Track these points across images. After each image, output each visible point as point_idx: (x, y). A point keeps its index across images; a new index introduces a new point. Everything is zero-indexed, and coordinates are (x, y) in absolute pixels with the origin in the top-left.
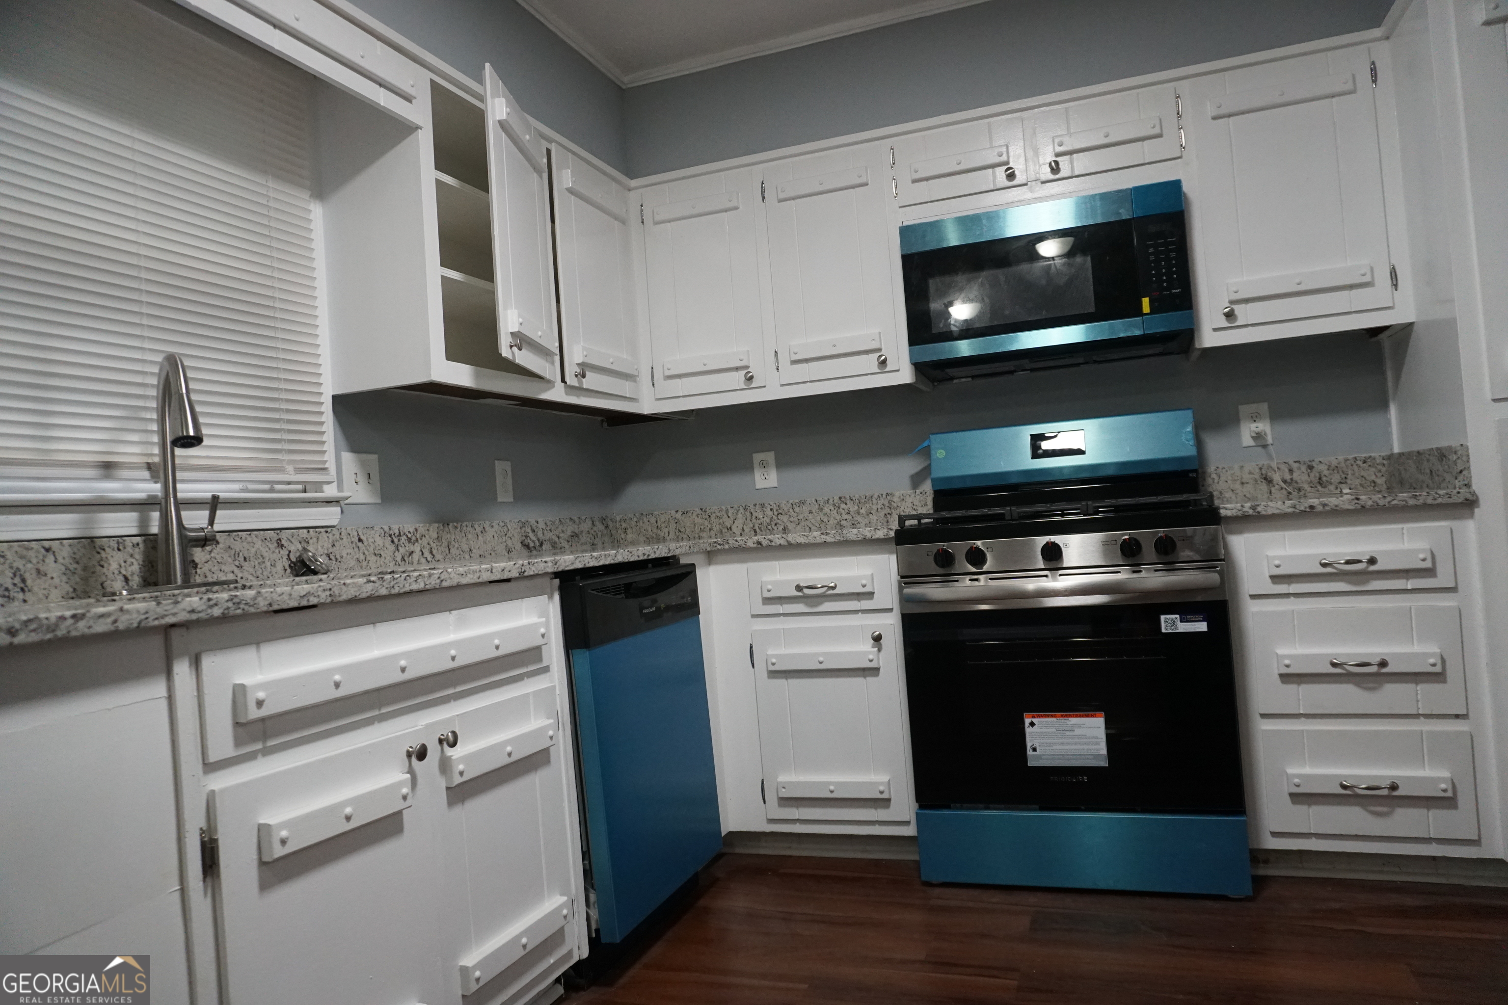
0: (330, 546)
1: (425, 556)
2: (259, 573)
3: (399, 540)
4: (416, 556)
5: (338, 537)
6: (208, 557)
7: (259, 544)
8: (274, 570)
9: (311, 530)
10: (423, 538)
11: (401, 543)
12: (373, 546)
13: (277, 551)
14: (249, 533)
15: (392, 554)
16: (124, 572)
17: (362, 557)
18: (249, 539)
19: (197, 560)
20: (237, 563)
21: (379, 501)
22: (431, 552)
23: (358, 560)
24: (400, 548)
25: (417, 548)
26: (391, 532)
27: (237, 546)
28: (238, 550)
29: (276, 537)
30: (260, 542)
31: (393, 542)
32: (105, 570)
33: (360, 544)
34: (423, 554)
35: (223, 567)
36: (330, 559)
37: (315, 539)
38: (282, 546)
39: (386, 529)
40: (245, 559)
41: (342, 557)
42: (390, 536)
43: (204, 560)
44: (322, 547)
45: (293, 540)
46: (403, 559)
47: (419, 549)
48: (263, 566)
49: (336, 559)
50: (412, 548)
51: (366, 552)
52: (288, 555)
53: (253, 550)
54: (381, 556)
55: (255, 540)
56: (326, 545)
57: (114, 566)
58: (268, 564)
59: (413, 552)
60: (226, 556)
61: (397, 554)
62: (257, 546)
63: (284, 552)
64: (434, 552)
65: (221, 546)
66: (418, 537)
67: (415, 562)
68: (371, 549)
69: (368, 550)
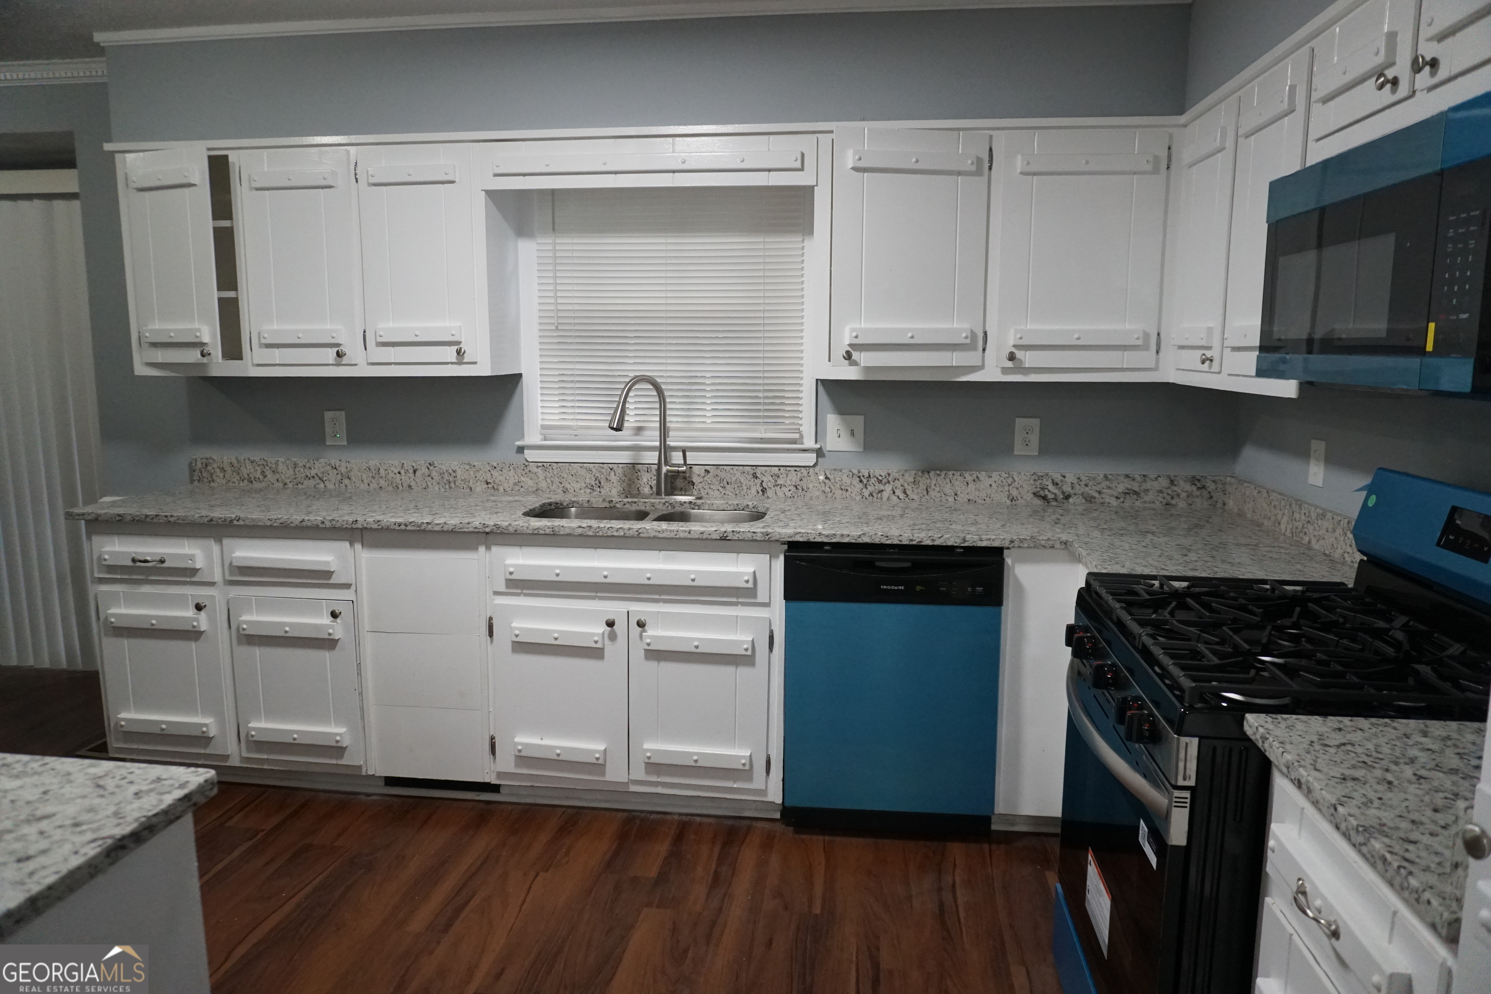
0: (798, 480)
1: (896, 494)
2: (737, 492)
3: (868, 481)
4: (885, 495)
5: (806, 475)
6: (702, 480)
7: (738, 475)
8: (749, 491)
9: (782, 469)
10: (897, 481)
11: (870, 483)
12: (839, 483)
13: (753, 480)
14: (732, 467)
15: (859, 490)
16: (650, 483)
17: (828, 490)
18: (732, 471)
19: (694, 481)
20: (722, 485)
21: (862, 450)
22: (905, 492)
23: (824, 492)
24: (868, 486)
25: (888, 488)
26: (860, 474)
27: (722, 475)
28: (723, 477)
29: (753, 472)
30: (739, 474)
31: (861, 481)
32: (640, 482)
33: (827, 481)
34: (894, 493)
35: (712, 487)
36: (797, 489)
37: (785, 475)
38: (757, 477)
39: (855, 471)
40: (728, 483)
41: (808, 488)
42: (859, 477)
43: (699, 481)
44: (791, 480)
45: (766, 474)
46: (871, 495)
47: (890, 488)
48: (741, 488)
49: (803, 490)
50: (882, 487)
51: (832, 487)
52: (761, 484)
53: (734, 479)
54: (847, 490)
55: (736, 472)
56: (794, 479)
57: (645, 480)
58: (745, 488)
59: (882, 491)
60: (714, 480)
61: (864, 490)
62: (737, 476)
63: (758, 482)
64: (908, 492)
65: (711, 474)
66: (890, 479)
67: (885, 499)
68: (838, 486)
69: (834, 486)
